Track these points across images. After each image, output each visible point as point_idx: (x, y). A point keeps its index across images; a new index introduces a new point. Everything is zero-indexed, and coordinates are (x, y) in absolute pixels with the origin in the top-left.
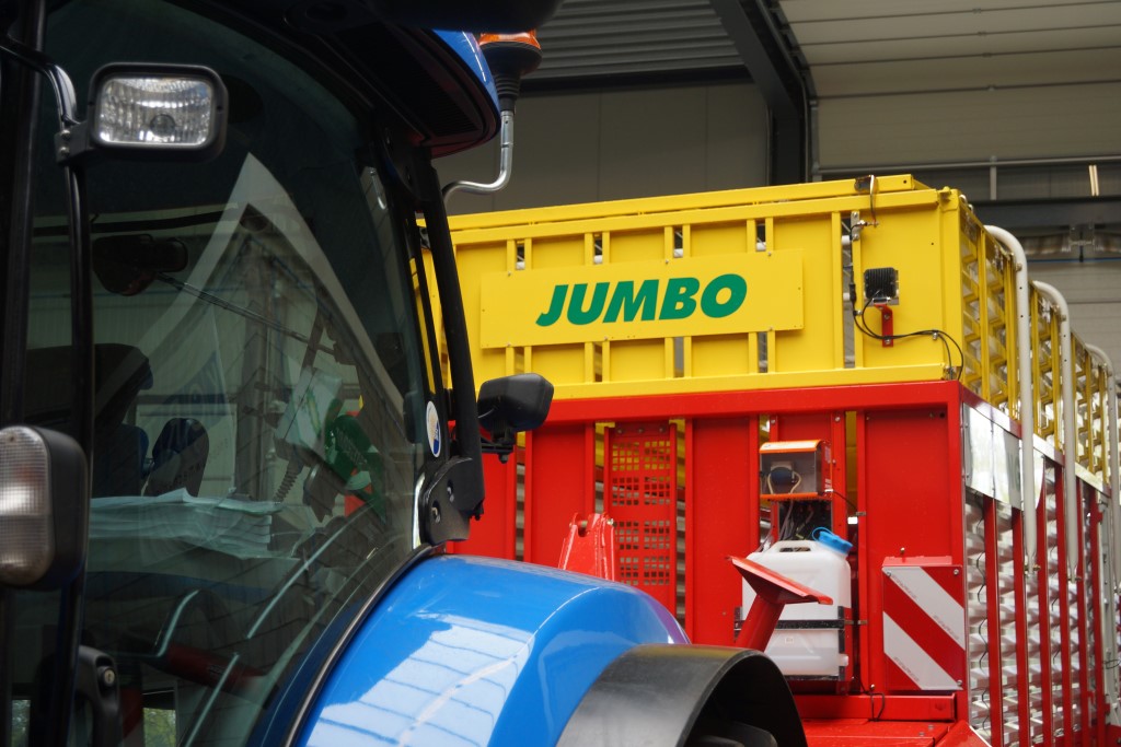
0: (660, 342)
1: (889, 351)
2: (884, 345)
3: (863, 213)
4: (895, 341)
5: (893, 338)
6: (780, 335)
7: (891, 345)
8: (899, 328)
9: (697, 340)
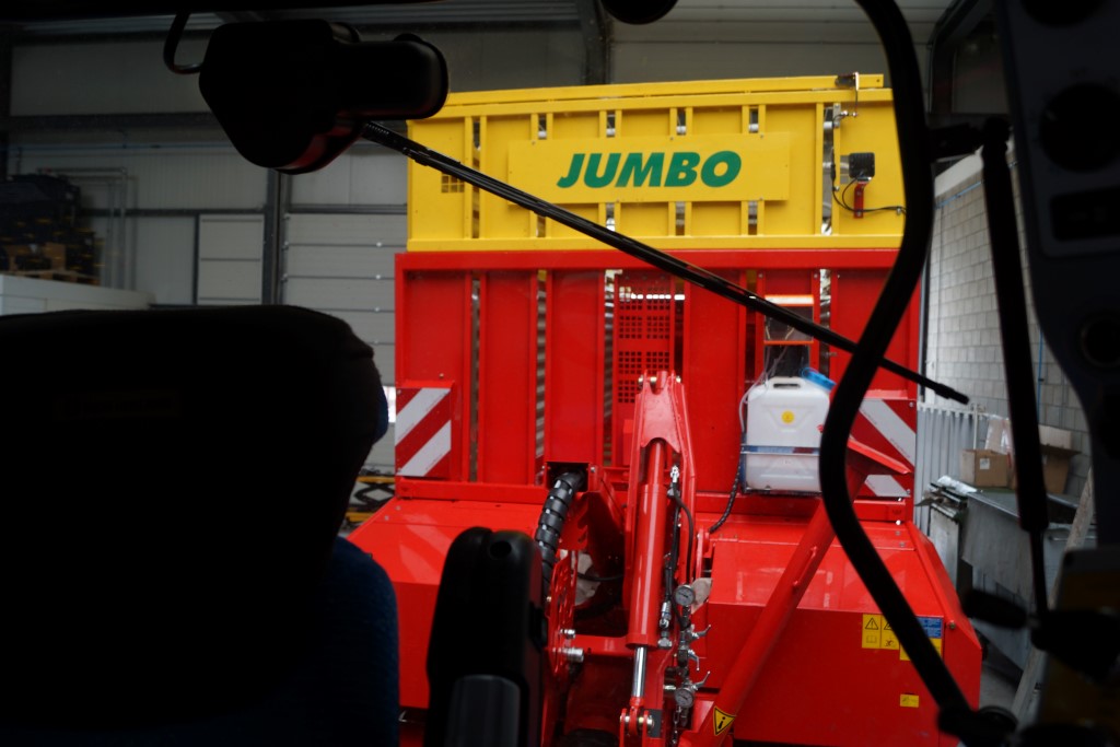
0: (664, 205)
1: (858, 221)
2: (856, 217)
3: (844, 105)
4: (865, 214)
5: (863, 211)
6: (770, 204)
7: (862, 217)
8: (869, 204)
9: (697, 205)
